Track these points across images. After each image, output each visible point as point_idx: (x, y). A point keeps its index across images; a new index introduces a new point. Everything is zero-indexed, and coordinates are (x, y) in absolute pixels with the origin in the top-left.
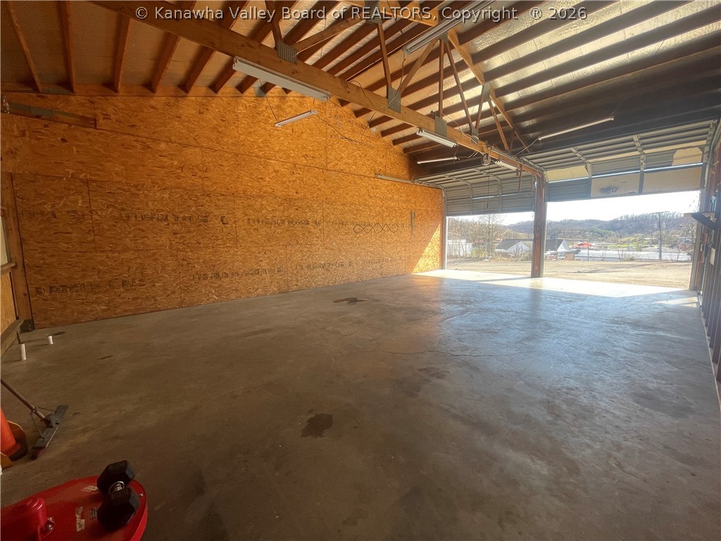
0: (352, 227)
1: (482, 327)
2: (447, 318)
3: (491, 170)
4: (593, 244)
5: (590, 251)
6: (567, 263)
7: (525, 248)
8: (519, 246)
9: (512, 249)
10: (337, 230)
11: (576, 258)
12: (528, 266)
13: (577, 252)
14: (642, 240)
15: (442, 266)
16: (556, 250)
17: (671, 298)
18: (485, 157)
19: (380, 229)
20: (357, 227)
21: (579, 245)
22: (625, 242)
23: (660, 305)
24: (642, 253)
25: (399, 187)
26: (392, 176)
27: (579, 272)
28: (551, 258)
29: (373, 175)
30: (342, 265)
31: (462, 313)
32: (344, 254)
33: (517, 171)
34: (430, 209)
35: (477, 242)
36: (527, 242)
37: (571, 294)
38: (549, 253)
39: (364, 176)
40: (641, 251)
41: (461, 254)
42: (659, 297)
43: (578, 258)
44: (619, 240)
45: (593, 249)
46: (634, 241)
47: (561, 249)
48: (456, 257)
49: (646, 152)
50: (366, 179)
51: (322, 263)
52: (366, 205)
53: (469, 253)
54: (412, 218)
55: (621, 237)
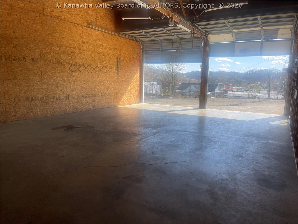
0: (68, 66)
1: (168, 143)
2: (144, 138)
3: (174, 31)
4: (235, 88)
5: (233, 93)
6: (220, 99)
7: (195, 89)
8: (192, 88)
9: (187, 90)
10: (54, 68)
11: (225, 97)
12: (197, 101)
13: (226, 93)
14: (260, 86)
15: (141, 101)
16: (213, 91)
17: (275, 121)
18: (171, 20)
19: (92, 70)
20: (73, 67)
21: (227, 88)
22: (251, 87)
23: (270, 124)
24: (260, 94)
25: (107, 37)
26: (101, 27)
27: (227, 105)
28: (211, 96)
29: (85, 24)
30: (60, 99)
31: (155, 133)
32: (61, 89)
33: (191, 33)
34: (131, 57)
35: (164, 84)
36: (197, 85)
37: (223, 119)
38: (209, 93)
39: (78, 25)
40: (259, 93)
41: (154, 93)
42: (269, 119)
43: (226, 97)
44: (248, 86)
45: (234, 91)
46: (256, 86)
47: (217, 91)
48: (150, 95)
49: (264, 28)
50: (80, 27)
51: (41, 96)
52: (80, 49)
53: (159, 92)
54: (118, 62)
55: (249, 84)
